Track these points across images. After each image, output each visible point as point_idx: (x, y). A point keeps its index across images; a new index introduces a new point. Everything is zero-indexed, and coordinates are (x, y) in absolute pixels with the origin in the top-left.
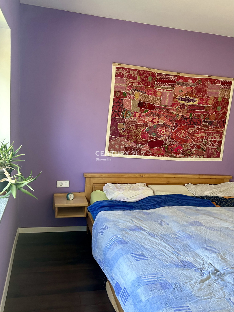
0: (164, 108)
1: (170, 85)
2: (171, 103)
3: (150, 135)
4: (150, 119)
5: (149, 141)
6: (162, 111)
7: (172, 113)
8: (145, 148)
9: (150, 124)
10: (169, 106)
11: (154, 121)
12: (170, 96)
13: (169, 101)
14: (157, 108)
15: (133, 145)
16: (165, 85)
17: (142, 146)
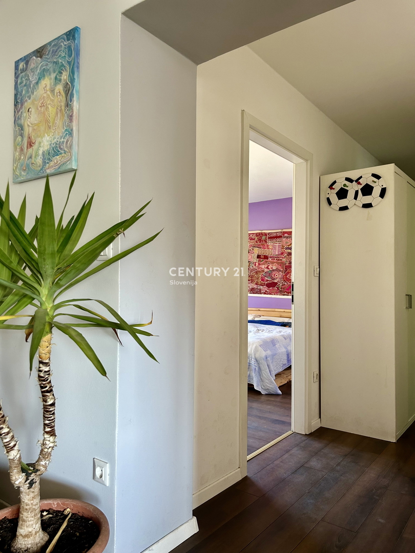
0: (276, 257)
1: (278, 240)
2: (280, 253)
3: (266, 278)
4: (266, 266)
5: (266, 283)
6: (274, 259)
7: (281, 260)
8: (264, 288)
9: (266, 270)
10: (278, 255)
11: (269, 267)
12: (279, 247)
13: (278, 252)
14: (270, 257)
15: (255, 286)
16: (274, 240)
17: (261, 287)
